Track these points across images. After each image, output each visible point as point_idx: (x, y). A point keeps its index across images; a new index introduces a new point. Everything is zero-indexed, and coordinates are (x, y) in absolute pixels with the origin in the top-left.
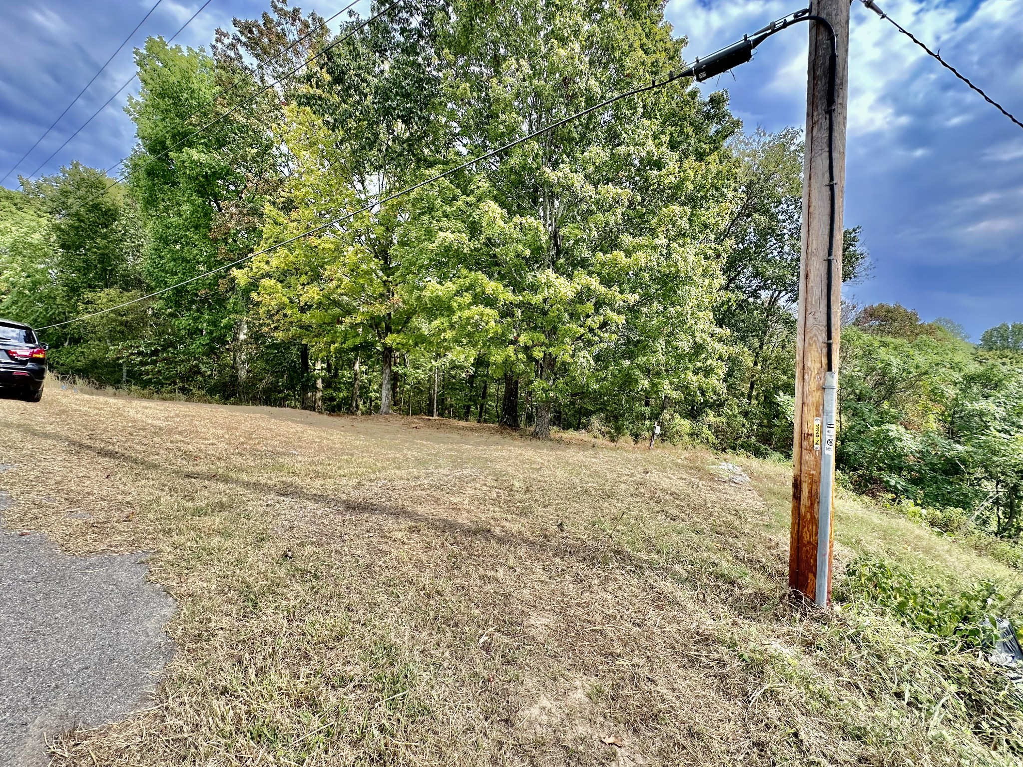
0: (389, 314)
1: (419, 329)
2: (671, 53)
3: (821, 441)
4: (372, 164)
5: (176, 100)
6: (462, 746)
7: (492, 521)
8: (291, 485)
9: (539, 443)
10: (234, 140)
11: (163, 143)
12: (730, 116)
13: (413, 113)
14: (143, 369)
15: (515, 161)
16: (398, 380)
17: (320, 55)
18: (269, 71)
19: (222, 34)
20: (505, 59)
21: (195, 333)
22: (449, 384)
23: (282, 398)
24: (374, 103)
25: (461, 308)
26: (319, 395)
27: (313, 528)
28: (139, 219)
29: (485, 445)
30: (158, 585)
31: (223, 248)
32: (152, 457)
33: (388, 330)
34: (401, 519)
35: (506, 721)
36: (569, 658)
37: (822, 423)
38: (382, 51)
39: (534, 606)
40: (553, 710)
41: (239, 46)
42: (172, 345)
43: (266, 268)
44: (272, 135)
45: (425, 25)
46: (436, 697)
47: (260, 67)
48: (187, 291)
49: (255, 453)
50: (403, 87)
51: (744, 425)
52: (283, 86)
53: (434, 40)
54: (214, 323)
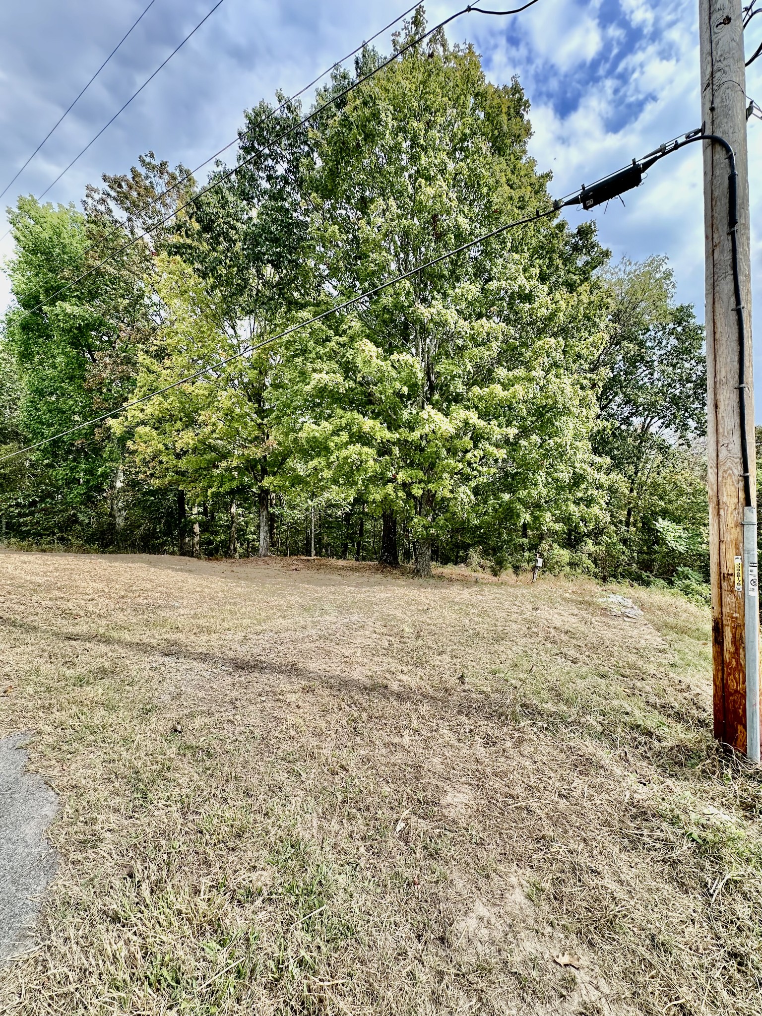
0: (265, 457)
1: (294, 470)
2: (537, 188)
3: (743, 581)
4: (243, 309)
5: (48, 255)
6: (395, 980)
7: (388, 676)
8: (175, 643)
9: (421, 580)
10: (106, 292)
11: (36, 298)
12: (598, 247)
13: (283, 257)
14: (22, 520)
15: (387, 300)
16: (274, 521)
17: (188, 204)
18: (138, 223)
19: (92, 190)
20: (372, 200)
21: (72, 482)
22: (326, 523)
23: (160, 544)
24: (243, 249)
25: (339, 447)
26: (197, 539)
27: (201, 694)
28: (15, 372)
29: (368, 586)
30: (38, 777)
31: (97, 398)
32: (31, 618)
33: (264, 472)
34: (293, 678)
35: (442, 939)
36: (498, 845)
37: (743, 562)
38: (249, 199)
39: (449, 779)
40: (493, 921)
41: (108, 200)
42: (50, 495)
43: (141, 416)
44: (143, 285)
45: (290, 171)
46: (357, 910)
47: (130, 220)
48: (63, 442)
49: (137, 609)
50: (272, 233)
51: (623, 553)
52: (152, 237)
53: (300, 185)
54: (91, 472)
